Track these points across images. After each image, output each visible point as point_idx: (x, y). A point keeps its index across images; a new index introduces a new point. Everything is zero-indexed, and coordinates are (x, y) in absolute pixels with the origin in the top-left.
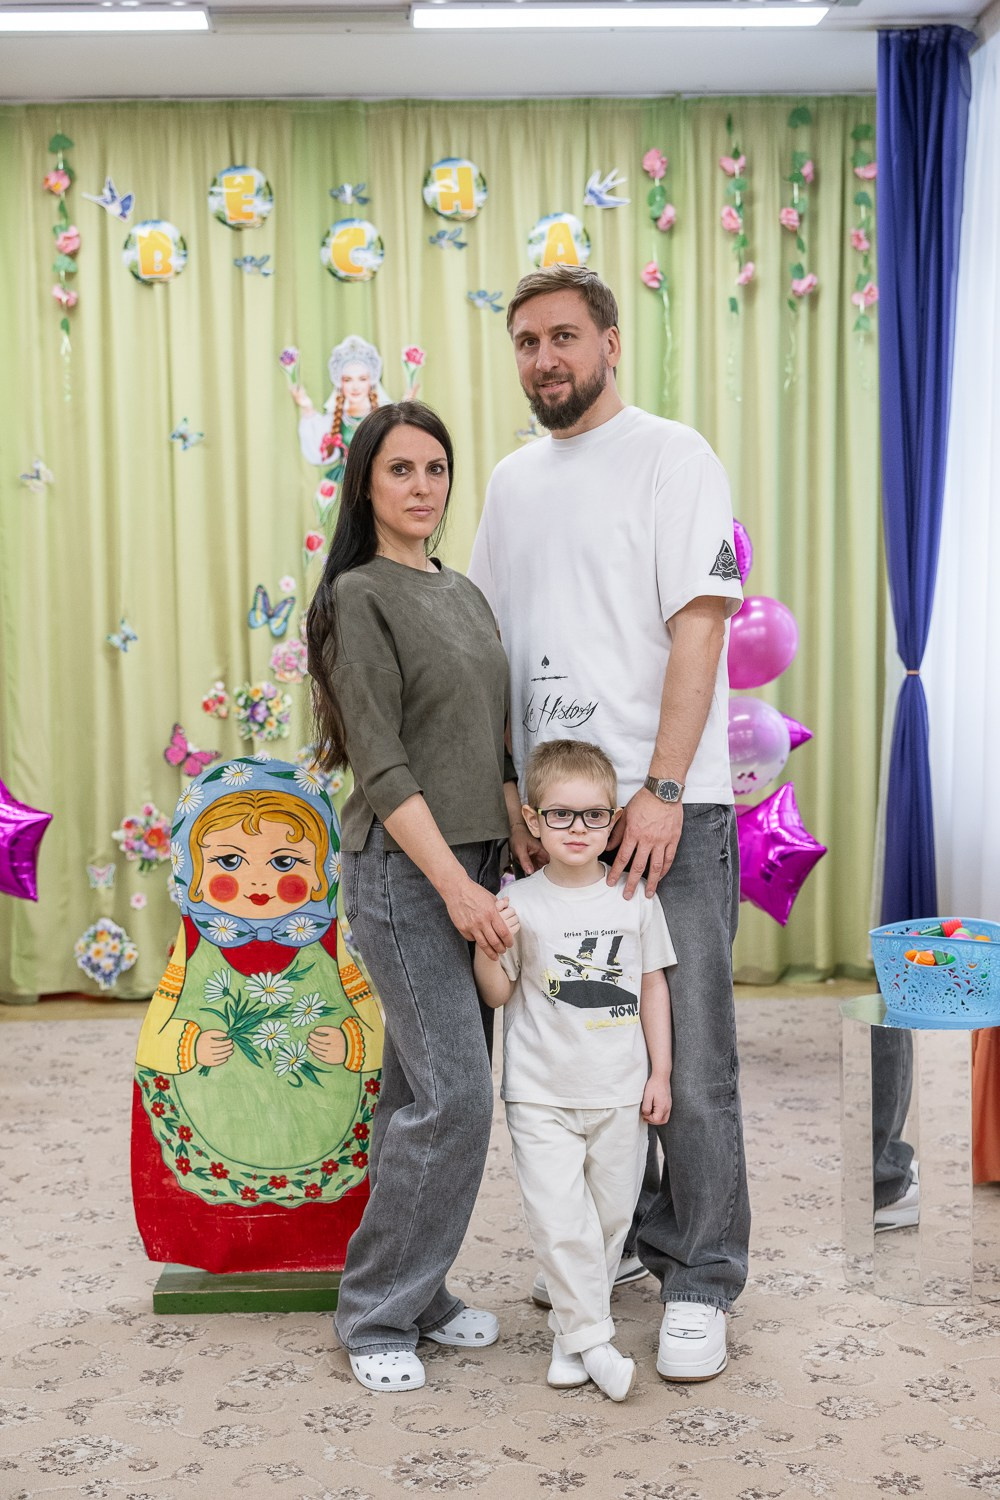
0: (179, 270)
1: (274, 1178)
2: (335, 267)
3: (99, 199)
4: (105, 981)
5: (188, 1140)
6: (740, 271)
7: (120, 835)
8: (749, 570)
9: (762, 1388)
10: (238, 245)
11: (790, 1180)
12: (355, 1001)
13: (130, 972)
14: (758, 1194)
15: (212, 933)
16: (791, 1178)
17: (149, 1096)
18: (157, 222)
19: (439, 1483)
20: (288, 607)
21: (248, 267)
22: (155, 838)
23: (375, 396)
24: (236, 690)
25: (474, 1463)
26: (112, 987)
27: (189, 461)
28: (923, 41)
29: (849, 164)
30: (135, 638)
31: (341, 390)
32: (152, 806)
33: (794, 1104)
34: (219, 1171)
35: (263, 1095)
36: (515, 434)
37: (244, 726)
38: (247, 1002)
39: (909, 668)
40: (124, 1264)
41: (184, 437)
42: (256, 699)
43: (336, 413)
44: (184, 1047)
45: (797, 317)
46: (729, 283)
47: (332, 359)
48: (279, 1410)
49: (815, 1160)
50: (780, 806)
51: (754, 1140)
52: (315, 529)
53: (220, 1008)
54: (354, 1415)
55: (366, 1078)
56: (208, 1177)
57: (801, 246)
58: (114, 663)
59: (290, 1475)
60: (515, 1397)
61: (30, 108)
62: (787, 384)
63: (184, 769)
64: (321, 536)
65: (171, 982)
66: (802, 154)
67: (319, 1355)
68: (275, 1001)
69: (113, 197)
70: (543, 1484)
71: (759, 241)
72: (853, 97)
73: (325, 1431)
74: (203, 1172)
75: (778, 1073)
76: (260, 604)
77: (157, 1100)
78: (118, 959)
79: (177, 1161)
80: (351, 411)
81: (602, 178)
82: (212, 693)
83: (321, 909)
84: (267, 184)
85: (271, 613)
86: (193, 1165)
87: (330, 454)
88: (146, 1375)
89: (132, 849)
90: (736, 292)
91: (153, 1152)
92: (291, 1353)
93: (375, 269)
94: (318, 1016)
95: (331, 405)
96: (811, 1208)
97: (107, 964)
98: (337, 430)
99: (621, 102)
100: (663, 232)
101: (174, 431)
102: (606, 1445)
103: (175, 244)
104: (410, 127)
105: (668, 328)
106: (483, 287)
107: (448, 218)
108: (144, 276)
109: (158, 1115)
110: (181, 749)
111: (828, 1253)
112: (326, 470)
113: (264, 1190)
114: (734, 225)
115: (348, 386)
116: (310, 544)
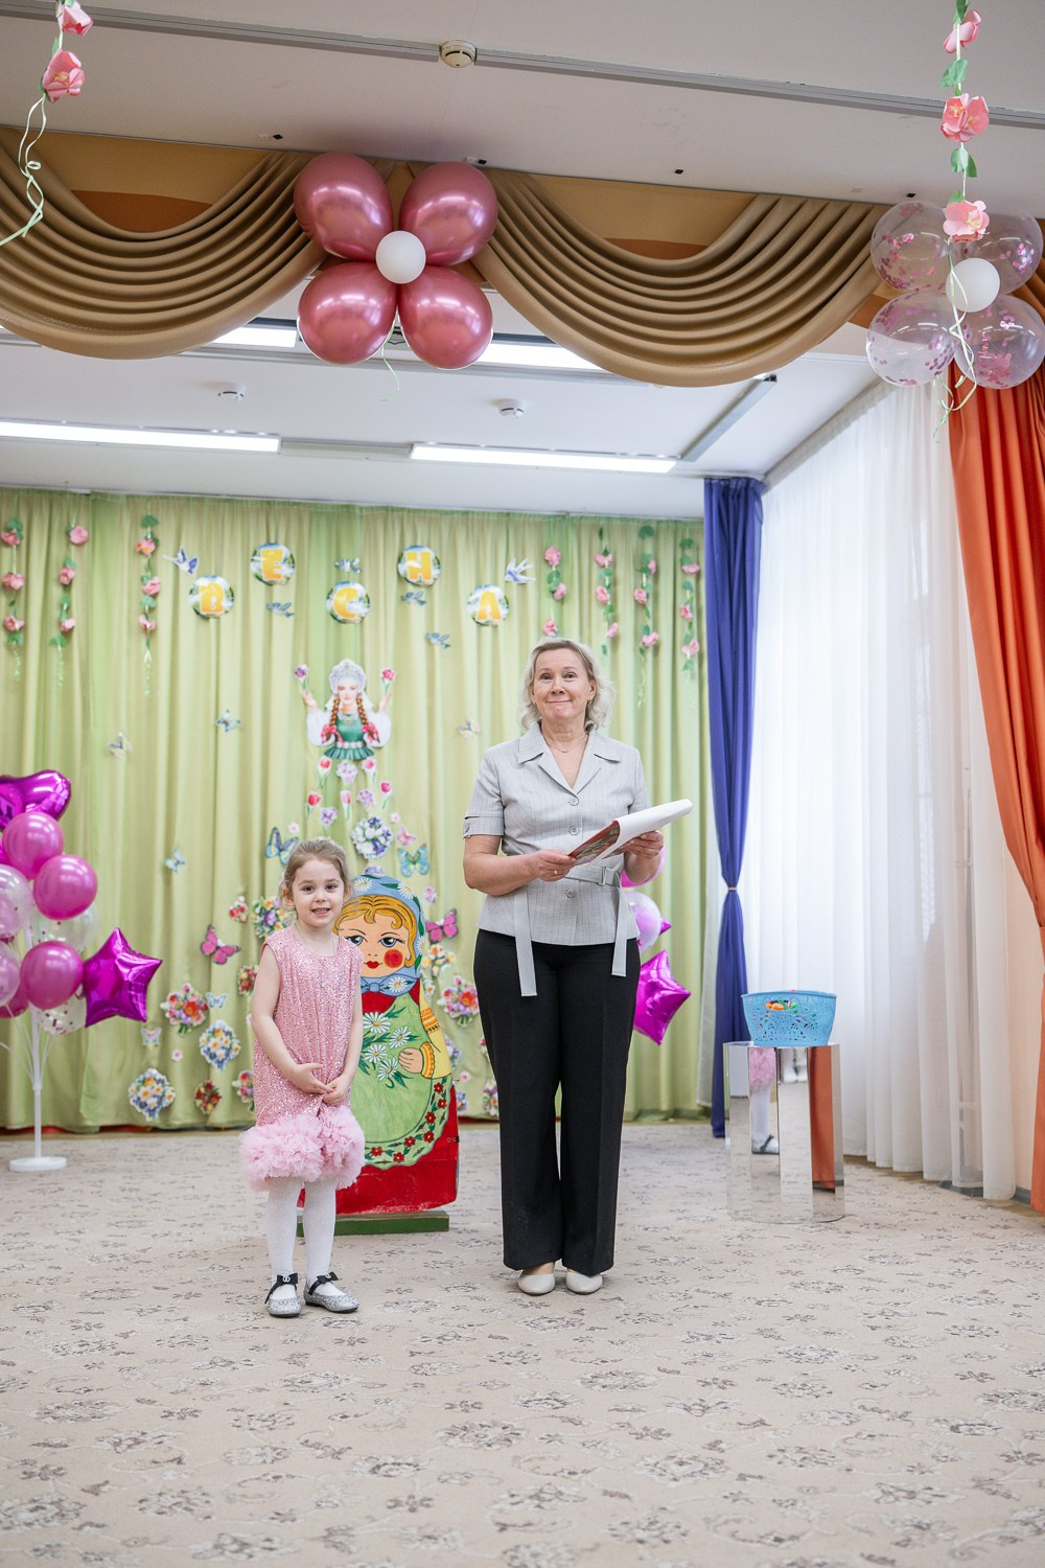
0: (228, 609)
1: (374, 1149)
2: (336, 613)
3: (174, 560)
4: (150, 1115)
6: (609, 628)
7: (166, 1005)
10: (270, 595)
11: (680, 1188)
12: (430, 1032)
13: (167, 1111)
18: (214, 577)
20: (293, 844)
21: (276, 610)
22: (190, 1008)
23: (361, 700)
24: (254, 903)
26: (154, 1120)
27: (229, 741)
28: (733, 487)
29: (679, 564)
30: (183, 863)
31: (337, 695)
32: (189, 985)
35: (370, 1093)
36: (457, 729)
37: (259, 928)
39: (729, 886)
41: (226, 723)
42: (268, 909)
43: (333, 711)
45: (646, 660)
46: (601, 634)
47: (332, 674)
48: (404, 1262)
49: (693, 1181)
50: (658, 964)
52: (314, 790)
55: (435, 1083)
57: (648, 614)
58: (168, 882)
61: (128, 497)
62: (640, 703)
63: (214, 958)
64: (320, 795)
66: (649, 556)
68: (380, 1032)
69: (184, 559)
71: (620, 609)
72: (680, 522)
76: (274, 841)
78: (161, 1099)
80: (343, 710)
81: (517, 565)
82: (237, 904)
83: (411, 972)
84: (291, 556)
85: (282, 847)
87: (328, 739)
89: (174, 1016)
90: (606, 642)
93: (363, 616)
94: (406, 1042)
95: (330, 705)
97: (152, 1102)
98: (334, 722)
99: (530, 516)
100: (557, 601)
101: (220, 719)
103: (226, 592)
104: (390, 525)
106: (436, 631)
107: (413, 584)
108: (202, 613)
110: (213, 943)
112: (324, 750)
113: (368, 1158)
114: (604, 599)
115: (342, 693)
116: (311, 801)
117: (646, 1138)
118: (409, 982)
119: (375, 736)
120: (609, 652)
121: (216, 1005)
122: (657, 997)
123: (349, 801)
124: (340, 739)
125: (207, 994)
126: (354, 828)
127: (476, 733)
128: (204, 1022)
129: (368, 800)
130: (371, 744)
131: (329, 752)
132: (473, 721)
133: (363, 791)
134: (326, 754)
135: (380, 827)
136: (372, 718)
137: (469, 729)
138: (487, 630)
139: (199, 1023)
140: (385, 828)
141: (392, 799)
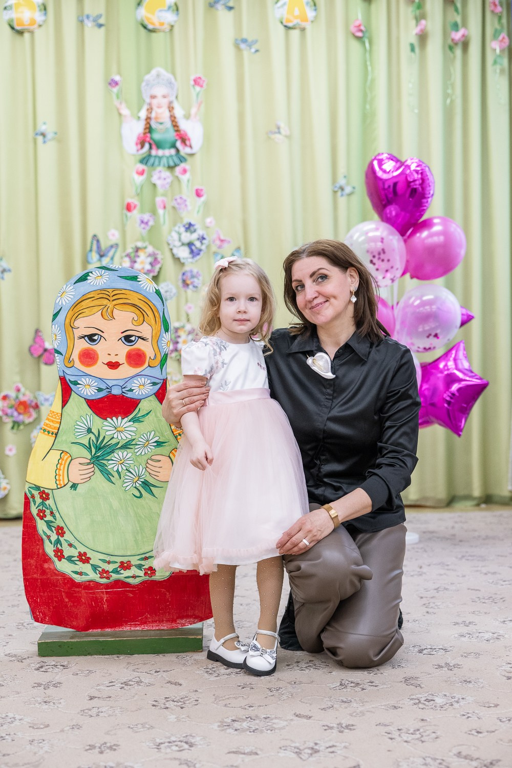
0: (41, 23)
1: (122, 563)
2: (146, 23)
5: (63, 536)
6: (417, 25)
8: (433, 195)
9: (473, 683)
10: (81, 7)
11: (473, 591)
12: (179, 437)
13: (4, 499)
14: (453, 597)
15: (80, 389)
16: (474, 590)
17: (35, 504)
19: (252, 730)
20: (113, 250)
21: (87, 22)
22: (22, 407)
23: (173, 108)
25: (274, 721)
27: (47, 152)
30: (9, 271)
31: (150, 104)
32: (20, 385)
33: (470, 558)
34: (84, 558)
35: (115, 504)
38: (104, 437)
40: (14, 635)
41: (43, 135)
43: (146, 119)
44: (60, 469)
45: (455, 57)
46: (409, 32)
47: (144, 84)
48: (133, 699)
49: (489, 582)
50: (456, 356)
51: (445, 574)
52: (131, 197)
53: (86, 442)
54: (186, 701)
56: (76, 562)
57: (456, 10)
59: (145, 729)
60: (299, 690)
62: (448, 101)
63: (42, 360)
64: (136, 202)
65: (51, 424)
67: (158, 674)
68: (123, 438)
70: (326, 730)
71: (429, 7)
73: (167, 708)
74: (73, 559)
75: (455, 545)
76: (95, 247)
77: (41, 508)
79: (54, 551)
80: (156, 118)
83: (156, 372)
85: (102, 253)
86: (66, 554)
87: (142, 147)
88: (36, 685)
89: (6, 414)
90: (413, 40)
91: (38, 545)
92: (137, 673)
93: (173, 24)
94: (154, 448)
95: (143, 114)
96: (491, 603)
98: (147, 131)
100: (364, 1)
101: (37, 131)
102: (367, 711)
103: (39, 6)
105: (368, 63)
106: (245, 36)
108: (17, 28)
109: (41, 518)
110: (40, 346)
111: (506, 622)
112: (139, 158)
113: (116, 571)
115: (155, 102)
116: (129, 208)
117: (453, 527)
118: (154, 384)
119: (188, 143)
120: (417, 49)
121: (47, 404)
122: (455, 387)
123: (165, 207)
124: (154, 147)
125: (37, 393)
126: (170, 231)
127: (286, 136)
128: (35, 420)
129: (183, 206)
130: (184, 151)
131: (144, 160)
132: (282, 125)
133: (178, 197)
134: (142, 161)
135: (195, 231)
136: (184, 125)
137: (279, 133)
138: (295, 34)
139: (31, 420)
140: (200, 232)
141: (206, 204)
